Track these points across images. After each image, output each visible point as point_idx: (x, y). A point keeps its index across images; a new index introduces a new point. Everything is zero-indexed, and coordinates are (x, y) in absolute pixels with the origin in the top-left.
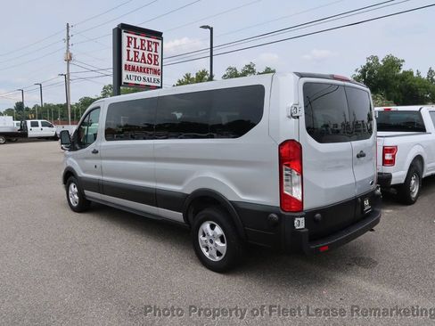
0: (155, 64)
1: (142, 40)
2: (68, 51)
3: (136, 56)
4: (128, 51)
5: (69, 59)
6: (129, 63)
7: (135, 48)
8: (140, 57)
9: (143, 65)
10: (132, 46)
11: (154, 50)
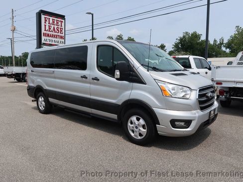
0: (61, 33)
1: (53, 20)
2: (13, 25)
3: (49, 28)
4: (45, 25)
5: (14, 30)
6: (45, 32)
7: (49, 24)
8: (52, 29)
9: (54, 33)
10: (47, 22)
11: (60, 25)
